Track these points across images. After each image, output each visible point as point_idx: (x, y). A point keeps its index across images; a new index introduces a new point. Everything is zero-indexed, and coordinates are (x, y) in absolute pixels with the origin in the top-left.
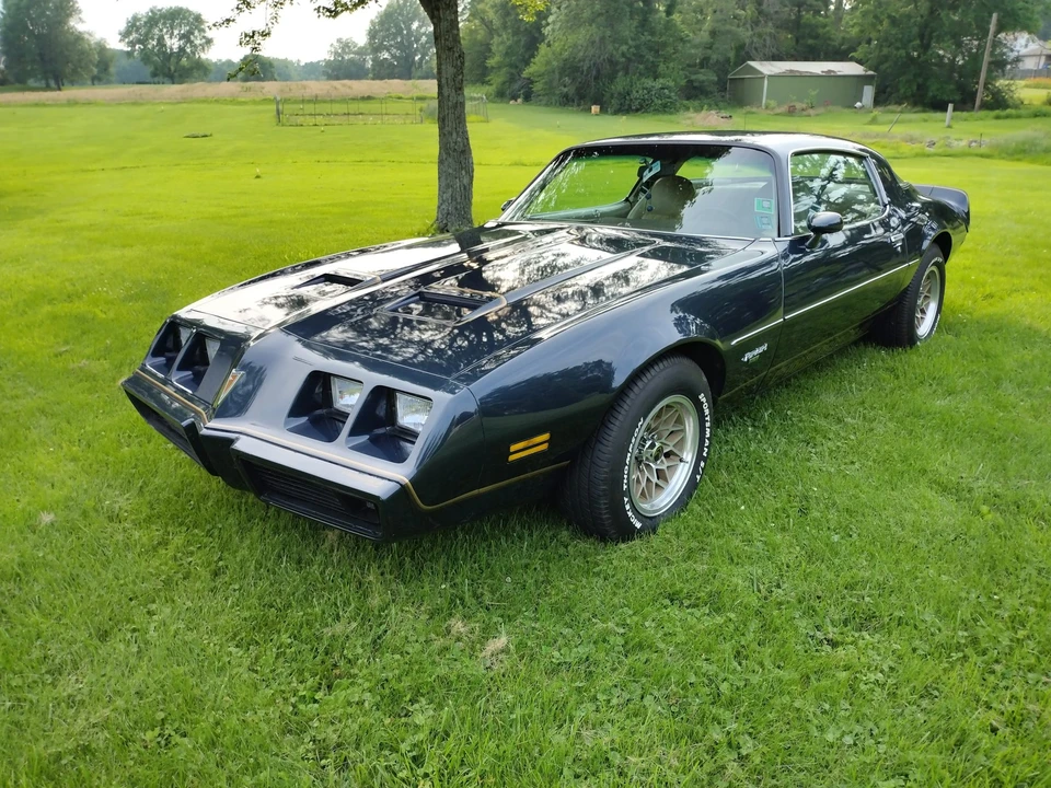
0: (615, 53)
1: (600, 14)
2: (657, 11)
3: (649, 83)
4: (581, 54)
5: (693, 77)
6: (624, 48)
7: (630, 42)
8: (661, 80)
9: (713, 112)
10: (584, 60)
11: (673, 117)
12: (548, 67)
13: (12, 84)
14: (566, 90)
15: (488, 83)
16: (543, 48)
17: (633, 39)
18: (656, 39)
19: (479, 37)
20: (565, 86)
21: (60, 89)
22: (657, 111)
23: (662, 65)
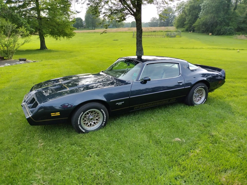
0: (217, 20)
1: (214, 11)
2: (231, 9)
3: (226, 27)
4: (208, 20)
5: (240, 26)
6: (220, 19)
7: (222, 17)
8: (230, 27)
9: (243, 35)
10: (209, 22)
11: (232, 36)
12: (199, 24)
13: (86, 28)
14: (203, 29)
15: (184, 28)
16: (198, 20)
17: (223, 17)
18: (230, 16)
19: (183, 17)
20: (203, 28)
21: (94, 29)
22: (228, 35)
23: (230, 23)
